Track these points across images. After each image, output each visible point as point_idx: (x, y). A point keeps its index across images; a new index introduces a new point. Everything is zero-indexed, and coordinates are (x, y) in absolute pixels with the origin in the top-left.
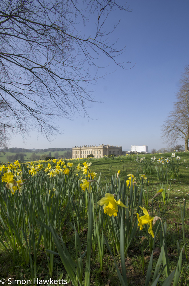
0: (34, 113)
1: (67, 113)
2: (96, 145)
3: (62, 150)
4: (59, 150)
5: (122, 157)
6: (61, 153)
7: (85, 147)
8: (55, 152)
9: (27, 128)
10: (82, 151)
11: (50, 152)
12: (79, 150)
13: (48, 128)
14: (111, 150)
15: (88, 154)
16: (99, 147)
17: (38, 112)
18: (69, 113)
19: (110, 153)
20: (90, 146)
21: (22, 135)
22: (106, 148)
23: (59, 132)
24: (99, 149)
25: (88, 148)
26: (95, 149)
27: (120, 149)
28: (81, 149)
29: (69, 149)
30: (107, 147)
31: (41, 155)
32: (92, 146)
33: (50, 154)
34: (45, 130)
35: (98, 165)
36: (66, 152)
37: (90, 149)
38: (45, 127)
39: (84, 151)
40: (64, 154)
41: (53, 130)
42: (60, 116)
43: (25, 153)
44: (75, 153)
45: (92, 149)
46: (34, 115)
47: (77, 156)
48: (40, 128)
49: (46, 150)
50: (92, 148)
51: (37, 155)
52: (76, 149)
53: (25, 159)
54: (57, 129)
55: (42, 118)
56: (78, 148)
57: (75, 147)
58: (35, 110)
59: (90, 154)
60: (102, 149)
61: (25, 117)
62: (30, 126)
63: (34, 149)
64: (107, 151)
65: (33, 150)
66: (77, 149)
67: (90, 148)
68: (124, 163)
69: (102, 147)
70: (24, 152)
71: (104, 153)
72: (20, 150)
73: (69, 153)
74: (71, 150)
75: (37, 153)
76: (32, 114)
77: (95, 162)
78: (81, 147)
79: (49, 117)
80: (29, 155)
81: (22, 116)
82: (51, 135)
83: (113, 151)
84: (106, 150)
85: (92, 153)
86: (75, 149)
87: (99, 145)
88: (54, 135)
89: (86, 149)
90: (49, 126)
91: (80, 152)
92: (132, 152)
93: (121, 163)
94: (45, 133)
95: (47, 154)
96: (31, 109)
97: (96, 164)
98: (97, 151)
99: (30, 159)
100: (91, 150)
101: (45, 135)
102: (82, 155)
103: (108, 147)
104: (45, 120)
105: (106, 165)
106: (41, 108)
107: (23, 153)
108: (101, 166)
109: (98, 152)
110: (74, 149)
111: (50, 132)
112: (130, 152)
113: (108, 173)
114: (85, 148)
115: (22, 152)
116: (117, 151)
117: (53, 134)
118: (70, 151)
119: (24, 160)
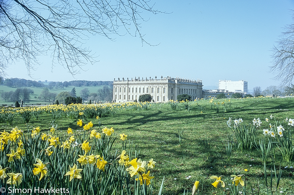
0: (47, 25)
1: (105, 27)
2: (156, 77)
3: (95, 84)
4: (89, 84)
5: (203, 102)
6: (93, 90)
7: (136, 80)
8: (83, 88)
9: (34, 49)
10: (131, 87)
11: (73, 87)
12: (125, 84)
13: (71, 51)
14: (183, 87)
15: (142, 94)
16: (161, 82)
17: (53, 24)
18: (108, 27)
19: (181, 93)
20: (145, 79)
21: (27, 61)
22: (174, 84)
23: (90, 59)
24: (161, 84)
25: (141, 82)
26: (155, 84)
27: (199, 85)
28: (128, 84)
29: (107, 83)
30: (176, 81)
31: (58, 92)
32: (148, 79)
33: (74, 90)
34: (65, 54)
35: (159, 121)
36: (102, 87)
37: (145, 84)
38: (65, 49)
39: (135, 87)
40: (99, 91)
41: (80, 54)
42: (92, 32)
43: (32, 88)
44: (117, 91)
45: (149, 84)
46: (47, 29)
47: (122, 96)
48: (56, 50)
49: (67, 84)
50: (149, 82)
51: (51, 91)
52: (120, 82)
53: (32, 97)
54: (86, 53)
55: (61, 34)
56: (124, 82)
57: (119, 79)
58: (50, 20)
59: (145, 93)
60: (167, 85)
61: (31, 31)
62: (39, 47)
63: (46, 81)
64: (176, 88)
65: (45, 84)
66: (122, 84)
67: (145, 82)
68: (206, 120)
69: (167, 81)
70: (30, 86)
71: (171, 92)
72: (23, 82)
73: (108, 90)
74: (111, 84)
75: (51, 88)
76: (44, 26)
77: (153, 112)
78: (129, 81)
79: (72, 32)
80: (38, 92)
81: (26, 29)
82: (75, 64)
83: (186, 88)
84: (174, 87)
85: (149, 91)
86: (118, 82)
87: (162, 77)
88: (81, 64)
89: (138, 84)
90: (73, 48)
91: (127, 88)
92: (221, 91)
93: (200, 118)
94: (64, 59)
95: (69, 90)
96: (41, 18)
97: (155, 118)
98: (158, 88)
99: (39, 98)
100: (146, 87)
101: (64, 63)
102: (131, 94)
103: (178, 81)
104: (65, 37)
105: (172, 122)
106: (59, 18)
107: (28, 88)
108: (165, 123)
109: (160, 90)
110: (116, 83)
111: (74, 58)
112: (217, 91)
113: (176, 143)
114: (137, 82)
115: (26, 86)
116: (193, 88)
117: (78, 62)
118: (109, 87)
119: (29, 101)
